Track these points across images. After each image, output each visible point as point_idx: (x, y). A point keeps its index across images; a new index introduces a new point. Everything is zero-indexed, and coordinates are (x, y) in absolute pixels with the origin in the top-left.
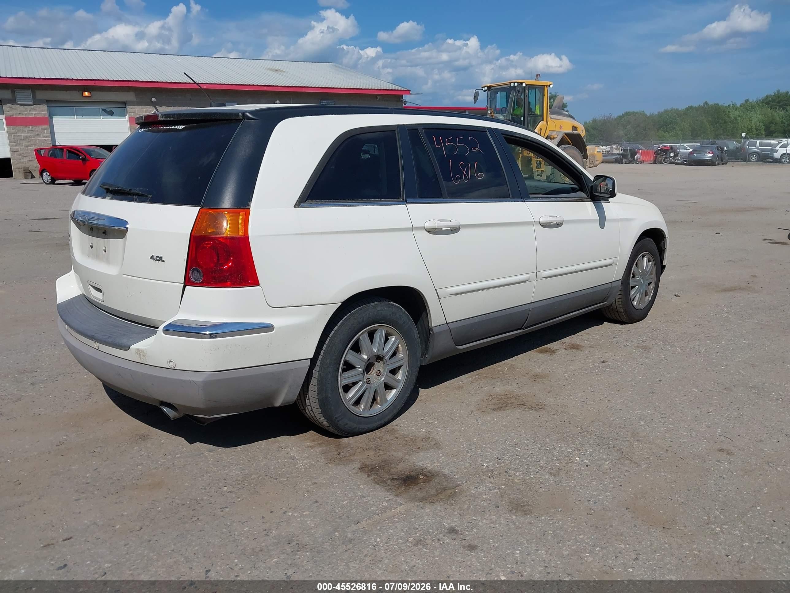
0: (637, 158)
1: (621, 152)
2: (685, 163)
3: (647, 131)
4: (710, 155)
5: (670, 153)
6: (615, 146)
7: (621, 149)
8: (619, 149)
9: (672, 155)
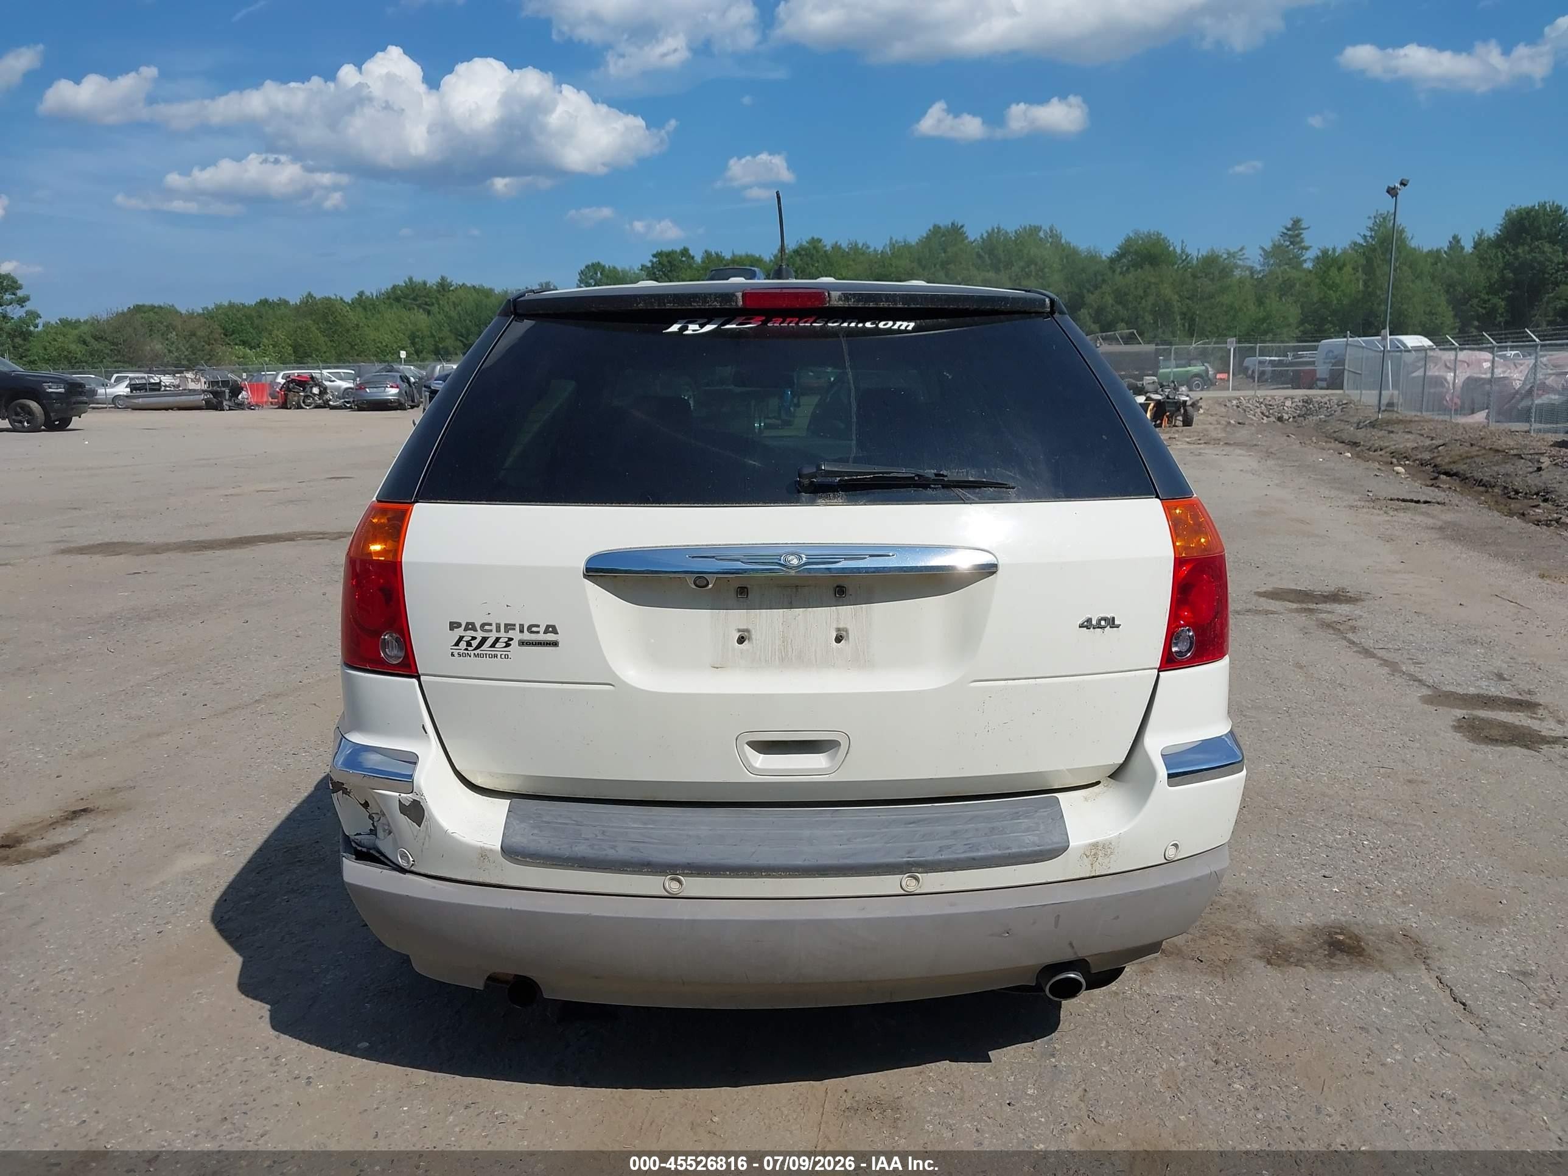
0: (243, 398)
1: (205, 387)
2: (348, 405)
3: (213, 344)
4: (395, 391)
5: (312, 388)
6: (190, 375)
7: (203, 380)
8: (199, 380)
9: (316, 390)
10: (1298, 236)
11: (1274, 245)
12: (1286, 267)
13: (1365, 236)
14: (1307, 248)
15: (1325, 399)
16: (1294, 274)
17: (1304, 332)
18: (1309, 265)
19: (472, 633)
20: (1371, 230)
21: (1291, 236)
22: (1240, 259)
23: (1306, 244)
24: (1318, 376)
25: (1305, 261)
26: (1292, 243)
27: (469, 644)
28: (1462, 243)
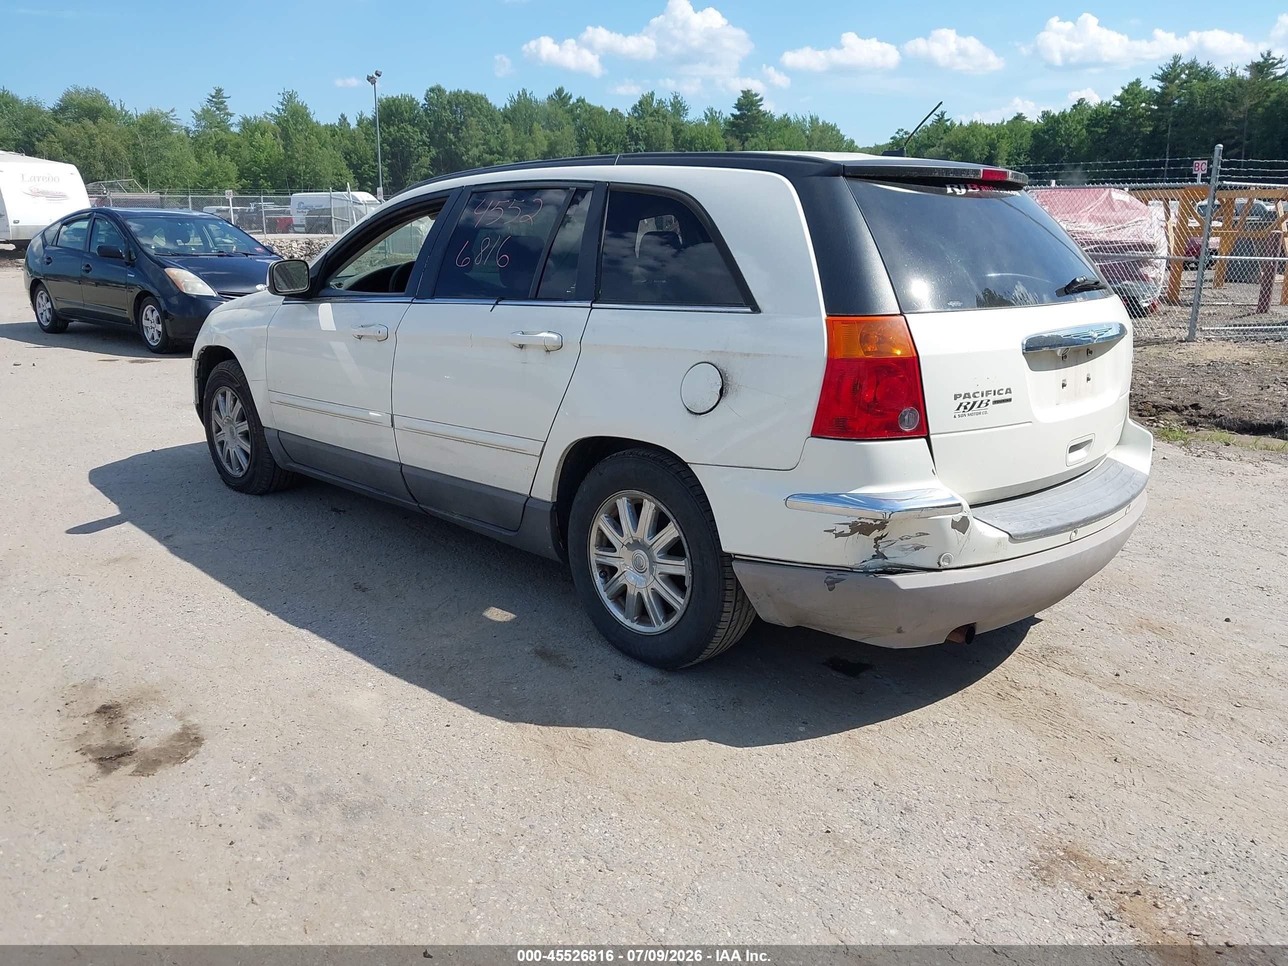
10: (222, 103)
11: (203, 109)
12: (217, 129)
13: (278, 109)
14: (231, 115)
15: (323, 242)
16: (223, 135)
17: (244, 187)
18: (235, 129)
19: (967, 400)
20: (282, 104)
21: (216, 103)
22: (172, 119)
23: (230, 111)
24: (295, 223)
25: (231, 125)
26: (218, 109)
27: (965, 408)
28: (348, 120)
